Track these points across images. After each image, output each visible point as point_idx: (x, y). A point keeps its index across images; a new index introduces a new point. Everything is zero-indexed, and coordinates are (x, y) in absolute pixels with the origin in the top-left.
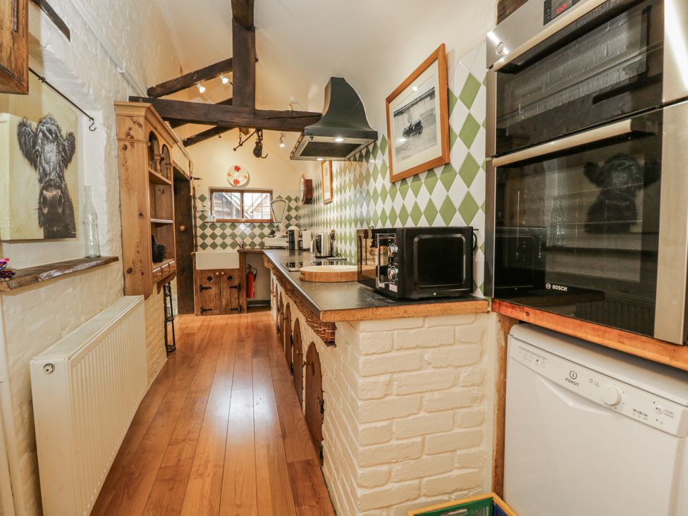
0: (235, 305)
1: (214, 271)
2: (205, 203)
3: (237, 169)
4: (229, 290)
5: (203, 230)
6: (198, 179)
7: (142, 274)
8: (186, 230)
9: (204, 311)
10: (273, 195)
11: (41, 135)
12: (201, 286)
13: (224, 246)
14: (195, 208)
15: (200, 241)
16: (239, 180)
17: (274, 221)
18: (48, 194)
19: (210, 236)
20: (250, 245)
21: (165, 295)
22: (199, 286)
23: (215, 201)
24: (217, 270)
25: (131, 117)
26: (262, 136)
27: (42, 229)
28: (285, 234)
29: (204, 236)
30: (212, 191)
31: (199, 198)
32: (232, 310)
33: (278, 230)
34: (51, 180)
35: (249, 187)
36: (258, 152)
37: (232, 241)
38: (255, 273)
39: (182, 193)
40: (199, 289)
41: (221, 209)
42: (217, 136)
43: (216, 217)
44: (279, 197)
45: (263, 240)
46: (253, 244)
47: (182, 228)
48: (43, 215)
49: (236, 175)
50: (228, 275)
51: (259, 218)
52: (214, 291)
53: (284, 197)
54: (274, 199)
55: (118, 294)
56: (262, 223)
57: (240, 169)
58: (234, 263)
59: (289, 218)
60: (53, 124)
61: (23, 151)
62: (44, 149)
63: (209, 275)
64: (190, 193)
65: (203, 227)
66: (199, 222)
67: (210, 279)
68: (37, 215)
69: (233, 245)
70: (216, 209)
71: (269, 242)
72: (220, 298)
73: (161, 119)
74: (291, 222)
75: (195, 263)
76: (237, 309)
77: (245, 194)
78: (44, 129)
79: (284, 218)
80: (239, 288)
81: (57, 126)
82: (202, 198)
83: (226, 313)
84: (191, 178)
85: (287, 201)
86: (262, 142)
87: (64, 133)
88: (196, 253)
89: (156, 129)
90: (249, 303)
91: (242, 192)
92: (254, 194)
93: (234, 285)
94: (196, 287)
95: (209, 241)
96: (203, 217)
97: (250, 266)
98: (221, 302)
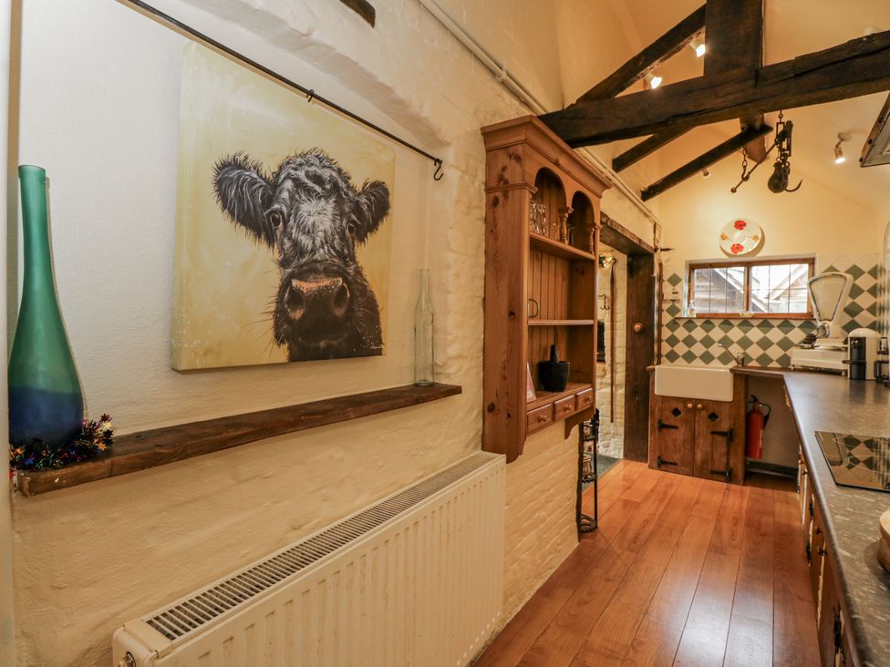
0: (720, 465)
1: (685, 400)
2: (677, 288)
3: (740, 225)
4: (710, 436)
5: (673, 331)
6: (668, 250)
7: (509, 416)
8: (643, 331)
9: (662, 464)
10: (817, 266)
11: (289, 184)
12: (660, 421)
13: (707, 358)
14: (661, 295)
15: (666, 348)
16: (742, 244)
17: (816, 316)
18: (307, 286)
19: (684, 341)
20: (758, 360)
21: (583, 438)
22: (657, 420)
23: (696, 283)
24: (690, 400)
25: (505, 148)
26: (789, 148)
27: (285, 347)
28: (841, 345)
29: (673, 341)
30: (693, 267)
31: (670, 280)
32: (713, 472)
33: (826, 336)
34: (316, 261)
35: (762, 255)
36: (778, 182)
37: (722, 350)
38: (765, 414)
39: (641, 273)
40: (657, 425)
41: (707, 296)
42: (701, 173)
43: (699, 309)
44: (831, 269)
45: (788, 353)
46: (764, 359)
47: (637, 327)
48: (290, 321)
49: (737, 236)
50: (711, 410)
51: (783, 310)
52: (680, 434)
53: (842, 268)
54: (817, 274)
55: (468, 446)
56: (786, 322)
57: (745, 225)
58: (722, 390)
59: (852, 311)
60: (324, 167)
61: (232, 212)
62: (298, 210)
63: (675, 405)
64: (652, 272)
65: (674, 325)
66: (667, 318)
67: (676, 412)
68: (271, 323)
69: (725, 358)
70: (697, 295)
71: (799, 357)
72: (693, 449)
73: (564, 145)
74: (857, 319)
75: (653, 383)
76: (723, 474)
77: (755, 270)
78: (301, 174)
79: (840, 310)
80: (729, 436)
81: (339, 171)
82: (675, 280)
83: (701, 476)
84: (656, 250)
85: (849, 277)
86: (789, 159)
87: (358, 182)
88: (656, 367)
89: (557, 163)
90: (747, 466)
91: (748, 265)
92: (774, 268)
93: (719, 430)
94: (651, 424)
95: (681, 349)
96: (674, 310)
97: (756, 400)
98: (694, 454)
